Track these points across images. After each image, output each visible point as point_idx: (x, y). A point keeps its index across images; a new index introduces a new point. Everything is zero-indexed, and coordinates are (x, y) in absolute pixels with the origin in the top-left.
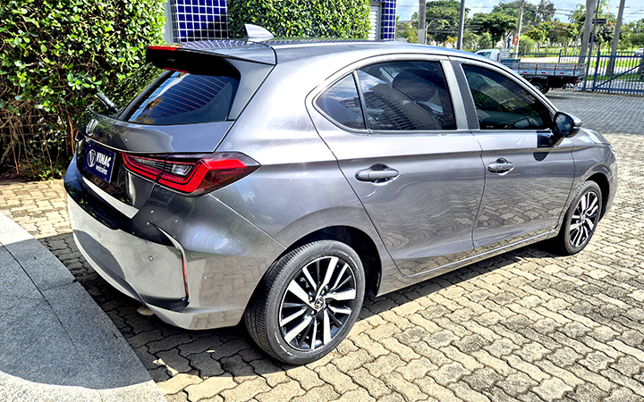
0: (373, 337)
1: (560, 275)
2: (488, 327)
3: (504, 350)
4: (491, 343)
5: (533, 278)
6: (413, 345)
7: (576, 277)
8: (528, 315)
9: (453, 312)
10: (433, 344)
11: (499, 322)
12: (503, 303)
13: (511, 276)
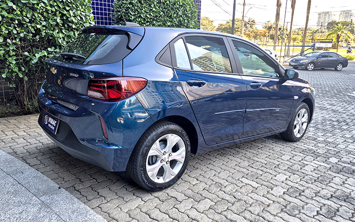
0: (272, 213)
1: (340, 163)
2: (328, 199)
3: (348, 214)
4: (338, 210)
5: (329, 166)
6: (297, 216)
7: (349, 164)
8: (343, 190)
9: (303, 192)
10: (308, 214)
11: (332, 195)
12: (325, 183)
13: (316, 166)
